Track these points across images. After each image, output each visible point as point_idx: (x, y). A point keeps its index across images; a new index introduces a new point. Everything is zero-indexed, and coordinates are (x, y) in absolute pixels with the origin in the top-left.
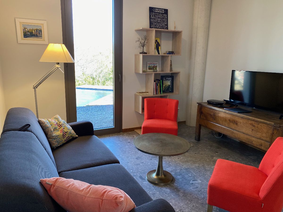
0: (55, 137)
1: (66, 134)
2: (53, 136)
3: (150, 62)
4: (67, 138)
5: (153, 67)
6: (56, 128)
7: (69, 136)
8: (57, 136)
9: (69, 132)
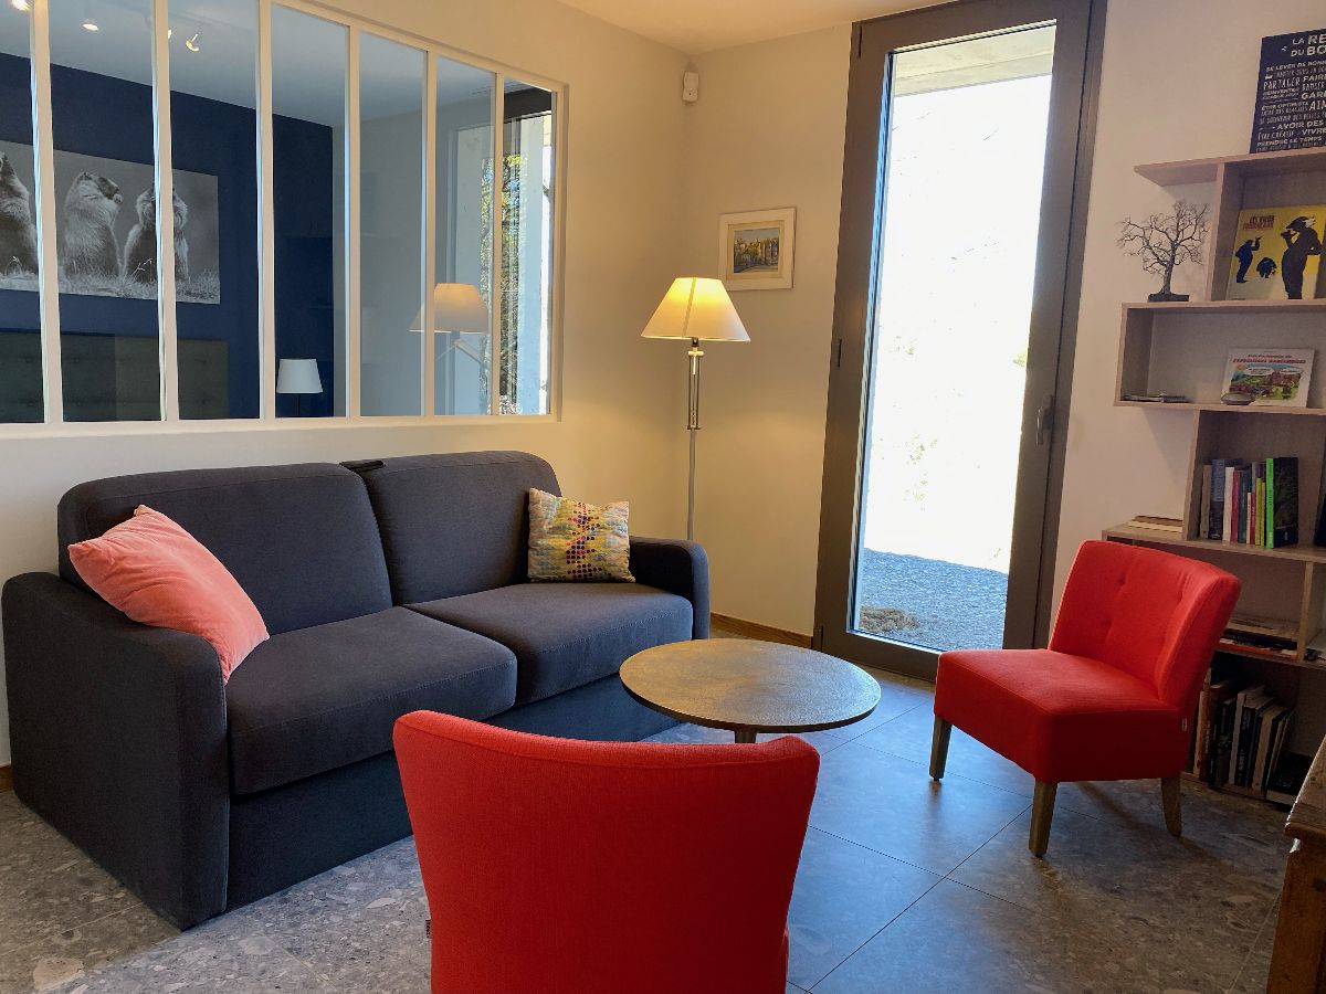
0: (542, 549)
1: (586, 555)
2: (537, 545)
3: (1252, 352)
4: (582, 569)
5: (1270, 384)
6: (564, 527)
7: (590, 565)
8: (548, 549)
9: (599, 555)
